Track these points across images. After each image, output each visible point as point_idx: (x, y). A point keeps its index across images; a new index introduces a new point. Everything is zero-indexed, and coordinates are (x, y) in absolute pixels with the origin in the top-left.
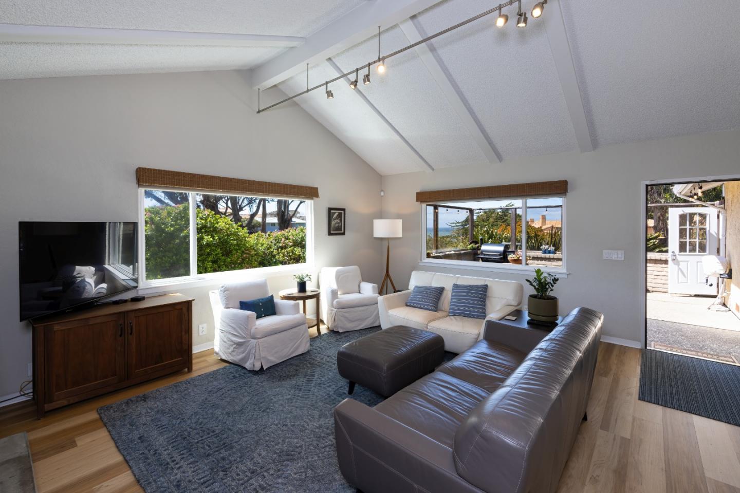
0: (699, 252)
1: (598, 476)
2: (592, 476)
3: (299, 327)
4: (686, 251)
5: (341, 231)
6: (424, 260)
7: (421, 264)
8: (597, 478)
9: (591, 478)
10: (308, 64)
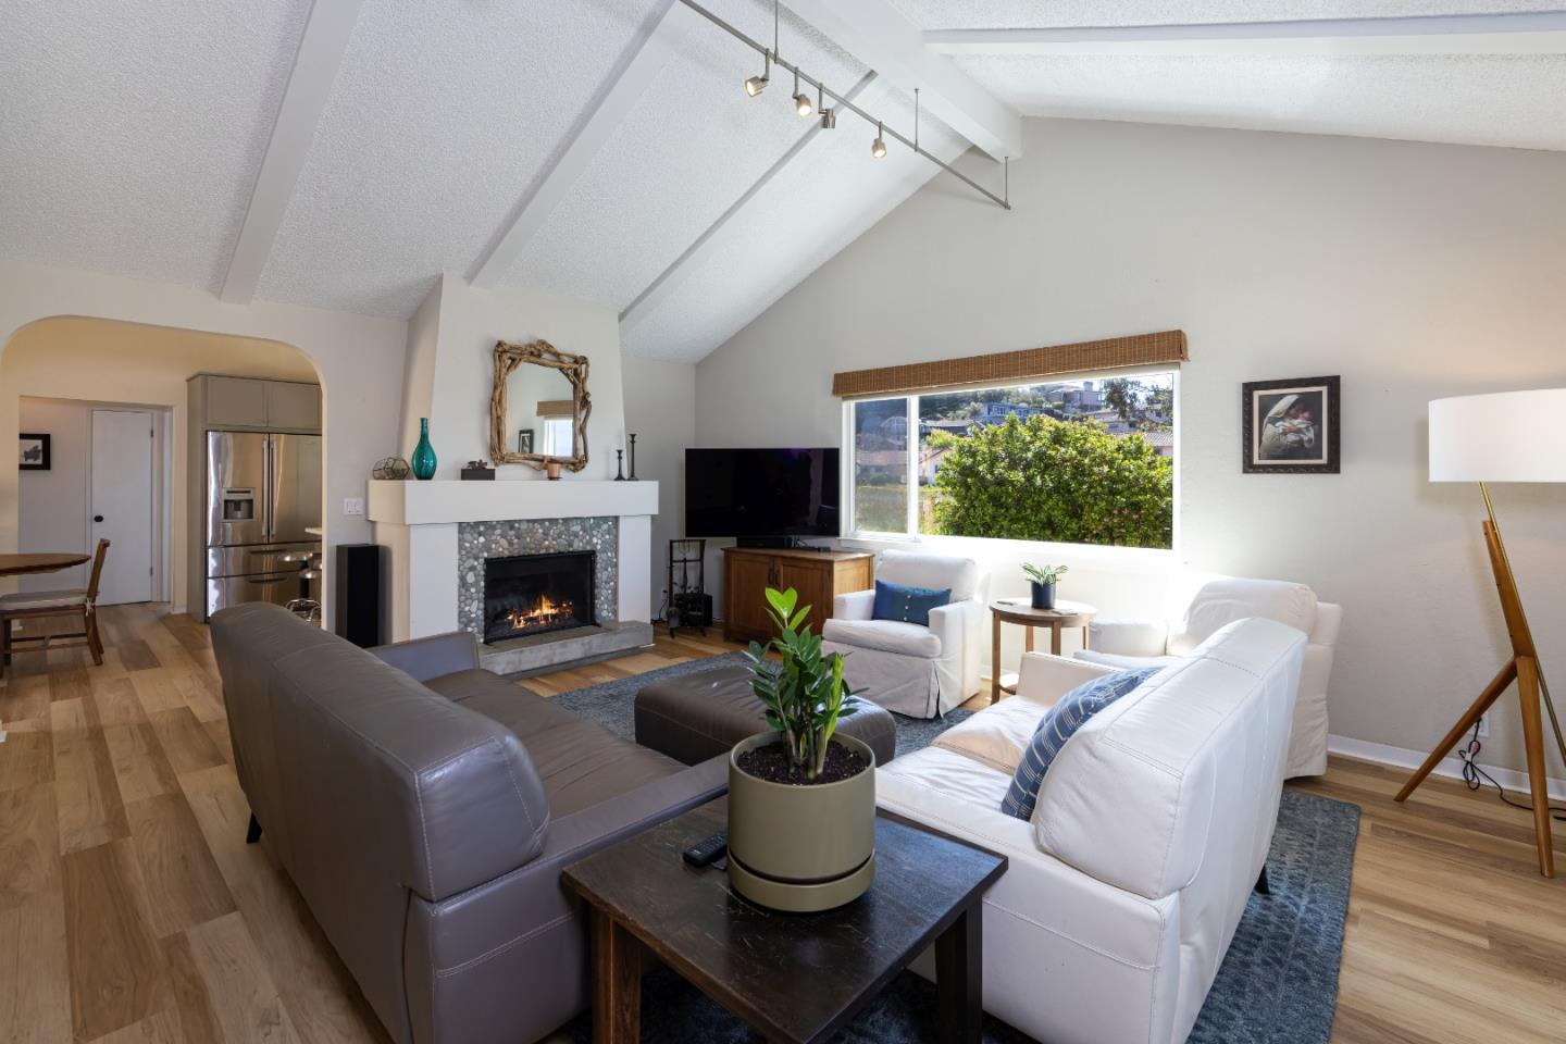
1: (266, 1035)
2: (278, 1024)
3: (910, 658)
5: (1320, 457)
8: (266, 1029)
9: (278, 1016)
10: (916, 90)
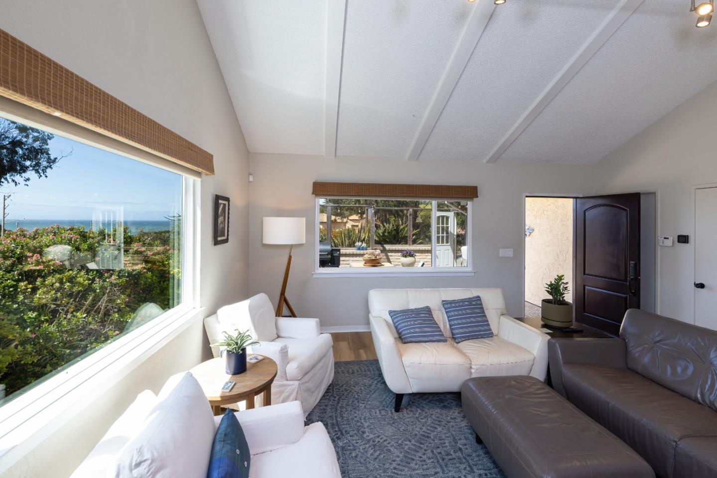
0: (442, 243)
4: (439, 243)
5: (225, 235)
6: (317, 270)
7: (315, 276)
